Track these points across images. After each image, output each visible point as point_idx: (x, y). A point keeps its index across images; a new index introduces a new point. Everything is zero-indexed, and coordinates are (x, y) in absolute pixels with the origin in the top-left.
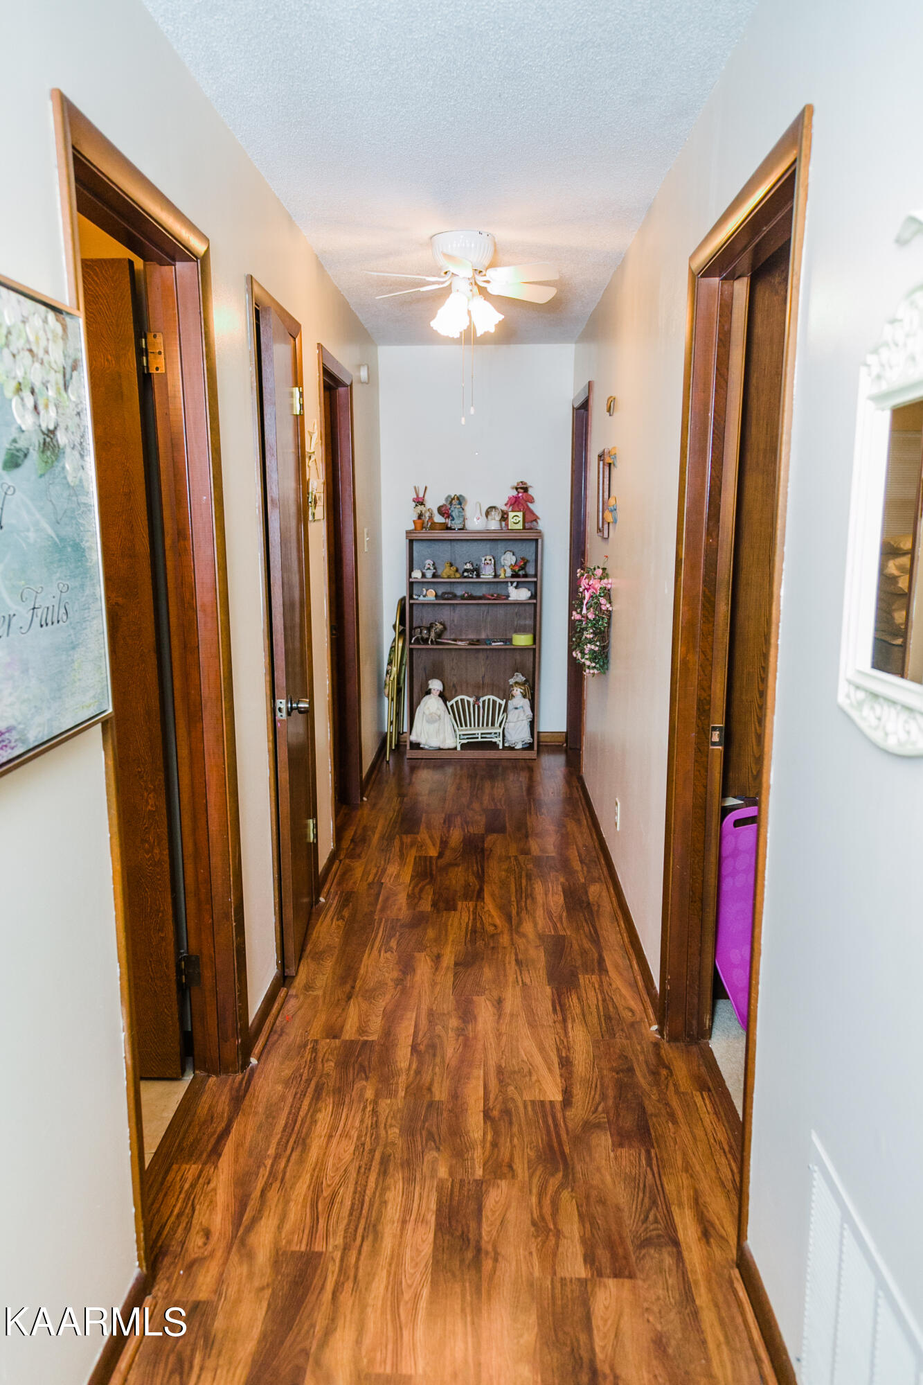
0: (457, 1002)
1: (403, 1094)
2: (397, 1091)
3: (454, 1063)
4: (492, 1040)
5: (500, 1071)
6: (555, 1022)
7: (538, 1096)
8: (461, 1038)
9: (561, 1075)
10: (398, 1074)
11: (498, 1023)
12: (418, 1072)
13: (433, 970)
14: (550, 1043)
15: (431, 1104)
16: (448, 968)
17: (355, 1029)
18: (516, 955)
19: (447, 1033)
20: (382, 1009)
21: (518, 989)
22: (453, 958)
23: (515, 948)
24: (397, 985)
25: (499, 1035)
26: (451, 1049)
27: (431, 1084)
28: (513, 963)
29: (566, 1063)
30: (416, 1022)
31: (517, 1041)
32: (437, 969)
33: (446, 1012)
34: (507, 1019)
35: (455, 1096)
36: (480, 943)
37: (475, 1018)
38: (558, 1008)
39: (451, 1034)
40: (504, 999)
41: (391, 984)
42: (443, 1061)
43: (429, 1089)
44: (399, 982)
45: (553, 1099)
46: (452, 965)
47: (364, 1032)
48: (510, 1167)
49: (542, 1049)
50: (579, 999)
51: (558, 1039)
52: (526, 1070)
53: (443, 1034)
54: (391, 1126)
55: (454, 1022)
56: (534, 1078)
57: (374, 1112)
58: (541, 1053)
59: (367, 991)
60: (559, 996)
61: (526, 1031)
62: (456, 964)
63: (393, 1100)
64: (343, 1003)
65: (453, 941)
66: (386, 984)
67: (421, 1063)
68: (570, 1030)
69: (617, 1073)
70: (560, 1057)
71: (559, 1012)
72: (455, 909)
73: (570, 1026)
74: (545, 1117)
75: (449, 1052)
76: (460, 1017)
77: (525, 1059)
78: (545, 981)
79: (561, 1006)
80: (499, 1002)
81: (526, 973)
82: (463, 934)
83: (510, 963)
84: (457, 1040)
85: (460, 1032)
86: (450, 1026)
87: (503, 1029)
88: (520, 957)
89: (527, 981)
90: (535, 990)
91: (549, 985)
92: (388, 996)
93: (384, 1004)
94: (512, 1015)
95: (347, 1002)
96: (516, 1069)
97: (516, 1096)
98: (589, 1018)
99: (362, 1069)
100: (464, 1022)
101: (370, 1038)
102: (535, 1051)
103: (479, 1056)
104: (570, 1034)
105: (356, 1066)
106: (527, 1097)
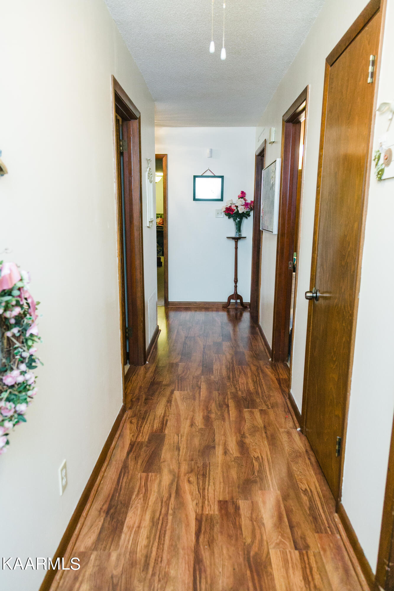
0: (212, 425)
1: (228, 393)
2: (231, 394)
3: (212, 401)
4: (197, 409)
5: (194, 399)
6: (169, 416)
7: (182, 392)
8: (209, 410)
9: (172, 398)
10: (231, 398)
11: (193, 415)
12: (224, 398)
13: (226, 443)
14: (173, 407)
15: (218, 390)
16: (219, 445)
17: (255, 413)
18: (179, 455)
19: (215, 412)
20: (246, 422)
21: (182, 432)
22: (217, 453)
23: (178, 460)
24: (244, 434)
25: (194, 411)
26: (213, 406)
27: (219, 396)
28: (181, 449)
29: (169, 401)
30: (230, 416)
31: (186, 408)
32: (225, 444)
33: (217, 420)
34: (189, 417)
35: (210, 392)
36: (200, 464)
37: (203, 418)
38: (165, 422)
39: (214, 411)
40: (189, 426)
41: (247, 435)
42: (216, 402)
43: (219, 394)
44: (243, 436)
45: (177, 392)
46: (217, 446)
47: (250, 412)
48: (194, 378)
49: (177, 406)
50: (153, 428)
51: (170, 409)
52: (185, 399)
53: (217, 411)
54: (230, 385)
55: (213, 416)
56: (182, 397)
57: (236, 388)
58: (178, 405)
59: (258, 431)
60: (162, 428)
61: (182, 413)
62: (214, 447)
63: (231, 391)
64: (266, 424)
65: (218, 466)
66: (249, 435)
67: (224, 401)
68: (163, 413)
69: (151, 399)
70: (171, 403)
71: (165, 420)
72: (220, 502)
73: (162, 415)
74: (181, 387)
75: (213, 405)
76: (210, 418)
77: (184, 403)
78: (167, 436)
79: (163, 424)
80: (192, 425)
81: (175, 442)
82: (212, 473)
83: (183, 449)
84: (211, 409)
85: (210, 412)
86: (214, 414)
87: (191, 413)
88: (176, 453)
89: (176, 437)
90: (173, 431)
91: (165, 434)
92: (246, 427)
93: (247, 424)
94: (187, 419)
95: (264, 425)
96: (188, 400)
97: (189, 392)
98: (153, 418)
99: (246, 400)
100: (208, 416)
101: (247, 409)
102: (180, 405)
103: (202, 403)
104: (164, 411)
105: (248, 400)
106: (186, 392)
